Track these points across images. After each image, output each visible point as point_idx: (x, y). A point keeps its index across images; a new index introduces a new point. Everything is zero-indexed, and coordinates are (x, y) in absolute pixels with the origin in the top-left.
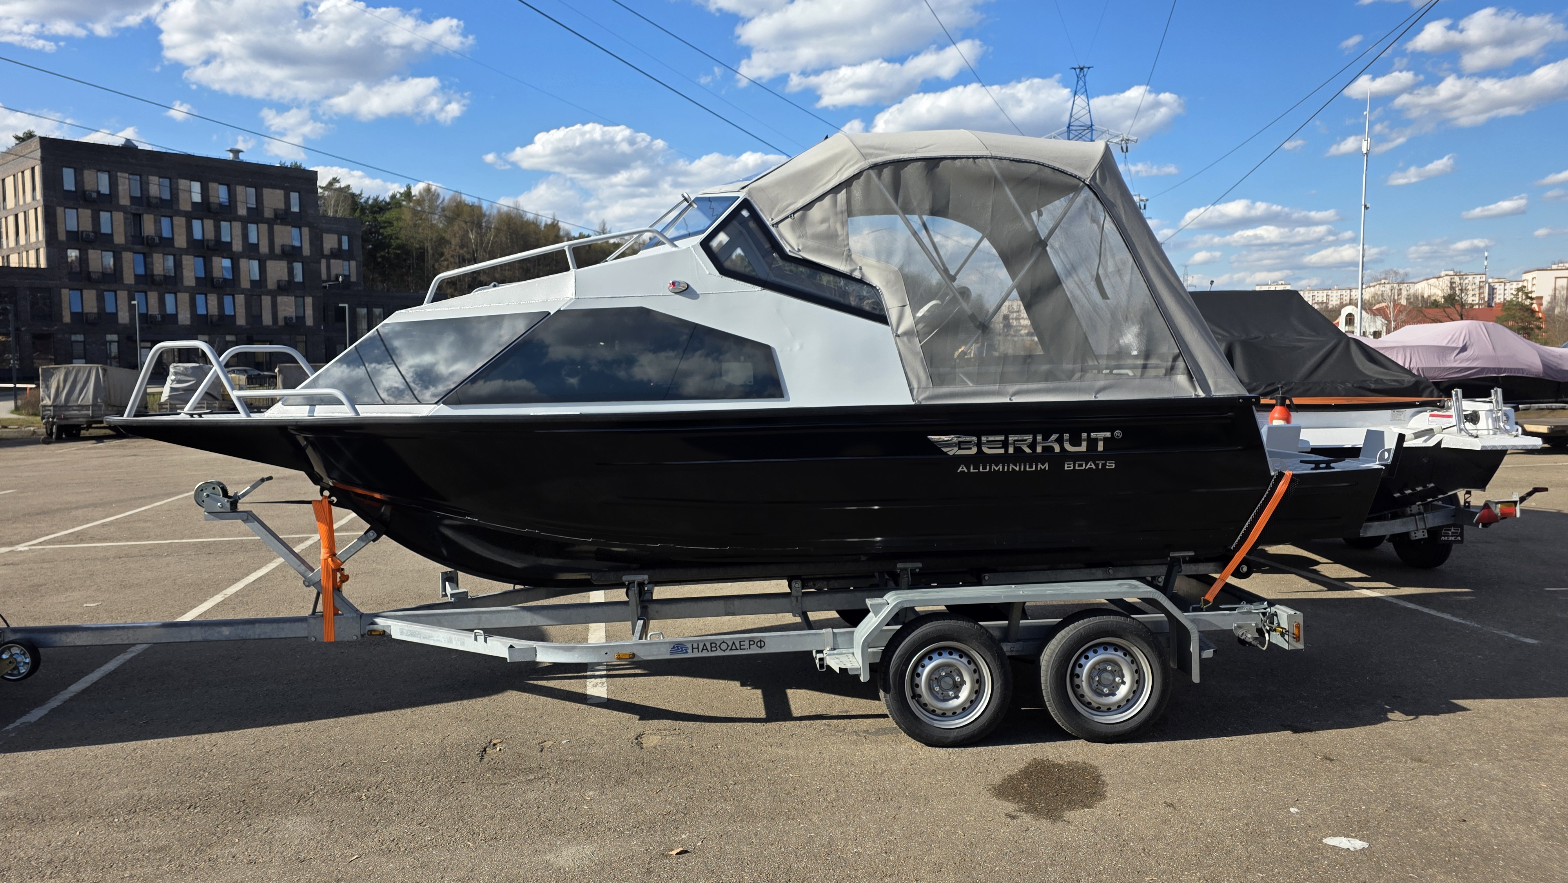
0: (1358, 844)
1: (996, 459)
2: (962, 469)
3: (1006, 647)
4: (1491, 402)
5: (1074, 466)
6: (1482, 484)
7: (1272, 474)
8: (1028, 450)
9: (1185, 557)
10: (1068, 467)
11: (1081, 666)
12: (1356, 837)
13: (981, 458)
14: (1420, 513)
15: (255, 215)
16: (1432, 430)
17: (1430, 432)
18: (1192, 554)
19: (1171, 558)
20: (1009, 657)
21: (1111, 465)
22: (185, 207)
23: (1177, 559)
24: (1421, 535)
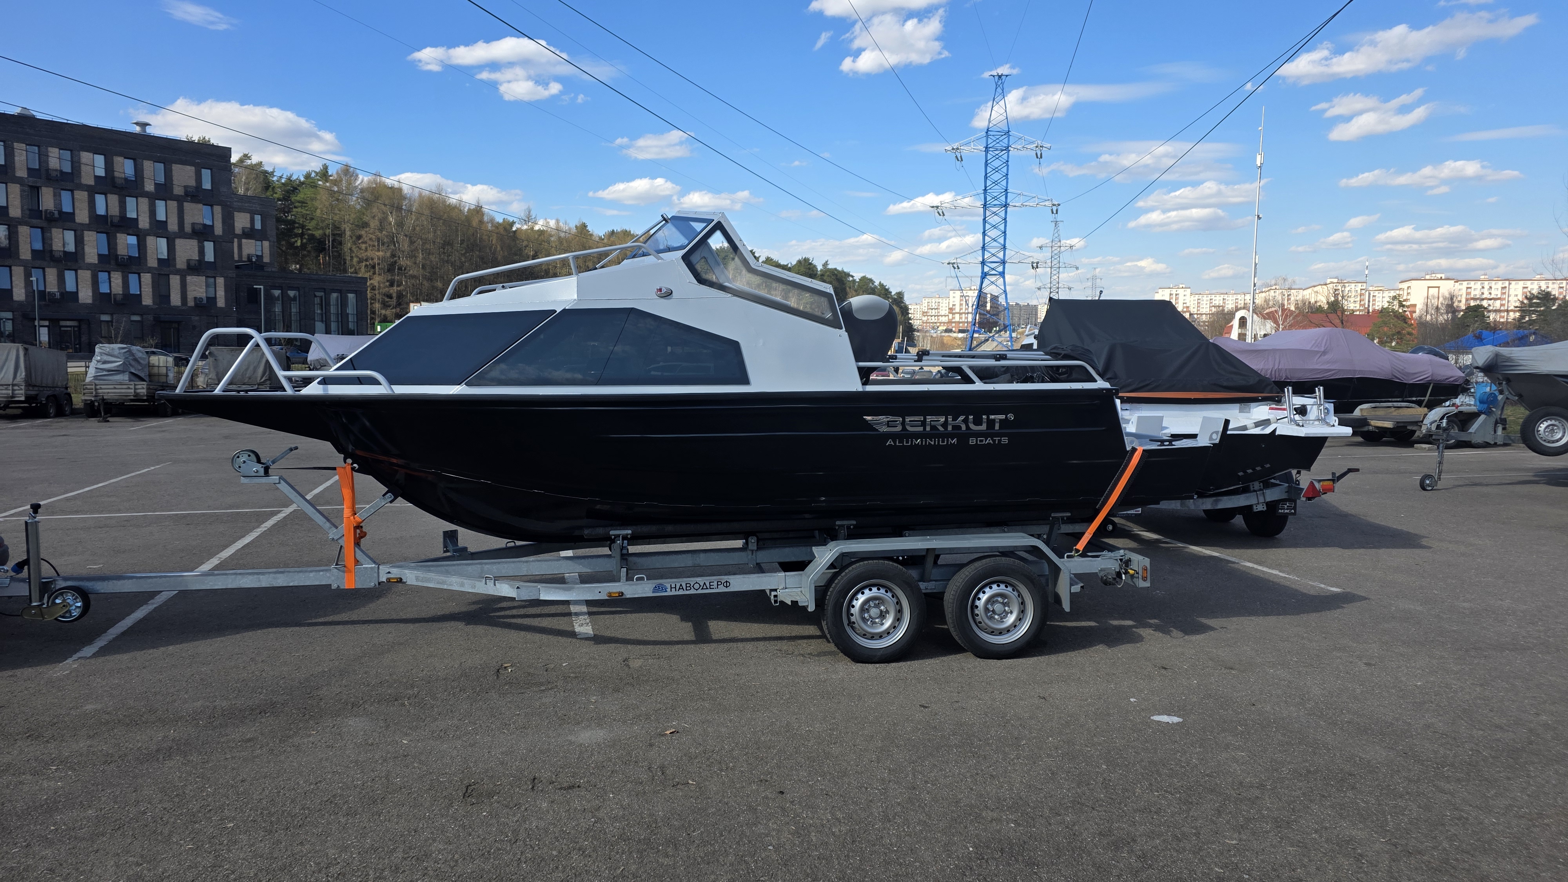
0: (1176, 719)
1: (916, 435)
2: (890, 442)
3: (922, 585)
4: (1315, 398)
5: (977, 441)
6: (1308, 467)
7: (1128, 449)
8: (941, 429)
9: (1064, 517)
10: (972, 441)
11: (979, 599)
12: (1174, 715)
13: (905, 435)
14: (1260, 490)
15: (164, 192)
16: (1269, 420)
17: (1266, 422)
18: (1069, 514)
19: (1053, 517)
20: (925, 594)
21: (1005, 440)
22: (88, 180)
23: (1057, 518)
24: (1261, 508)
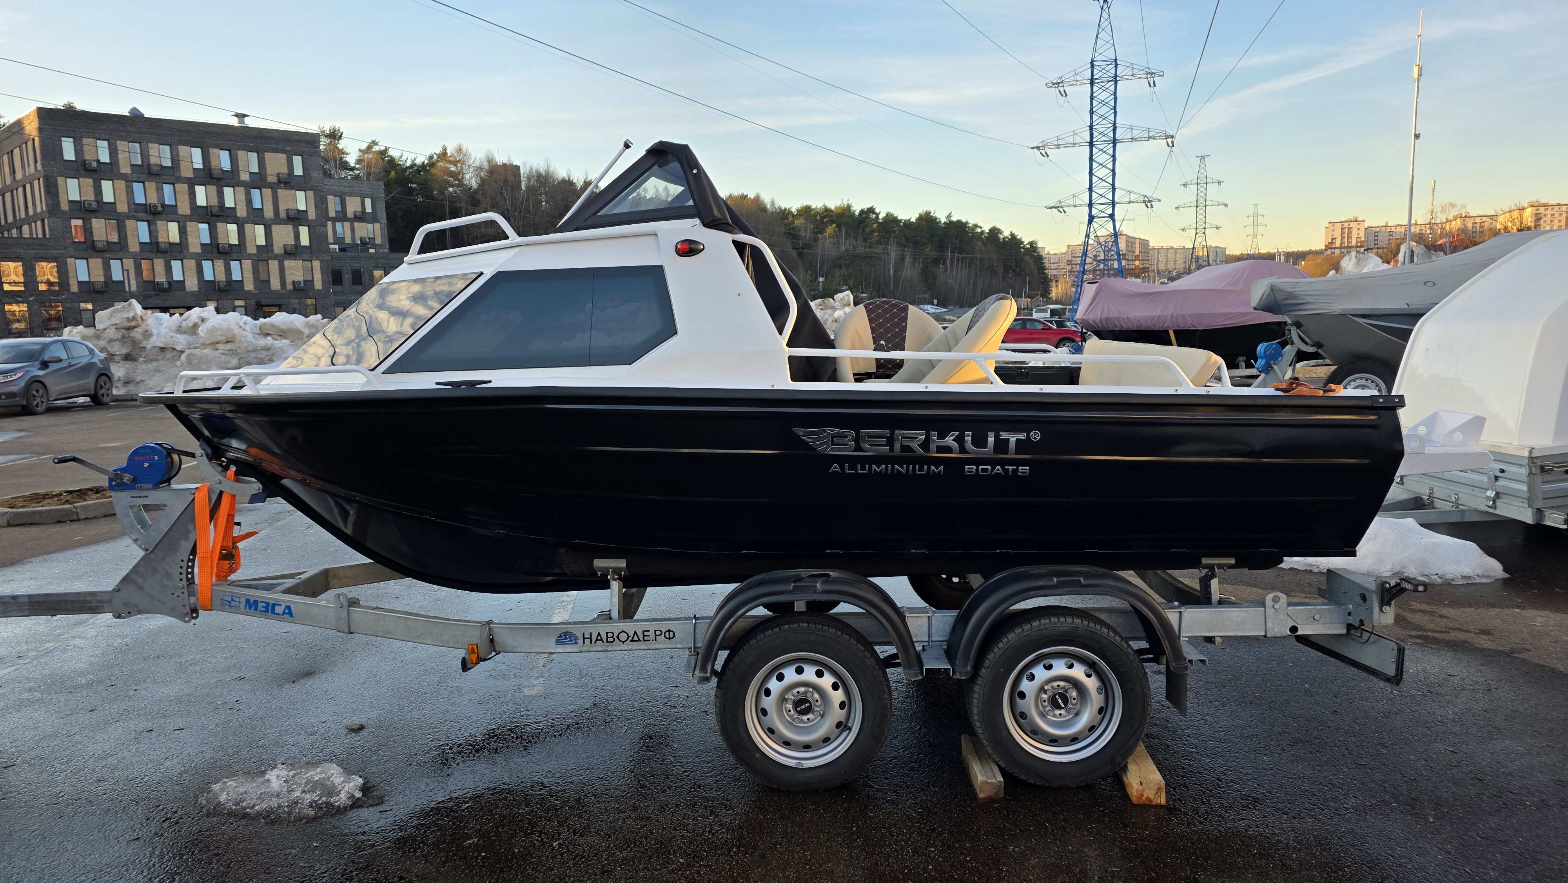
15: (259, 181)
22: (187, 173)
